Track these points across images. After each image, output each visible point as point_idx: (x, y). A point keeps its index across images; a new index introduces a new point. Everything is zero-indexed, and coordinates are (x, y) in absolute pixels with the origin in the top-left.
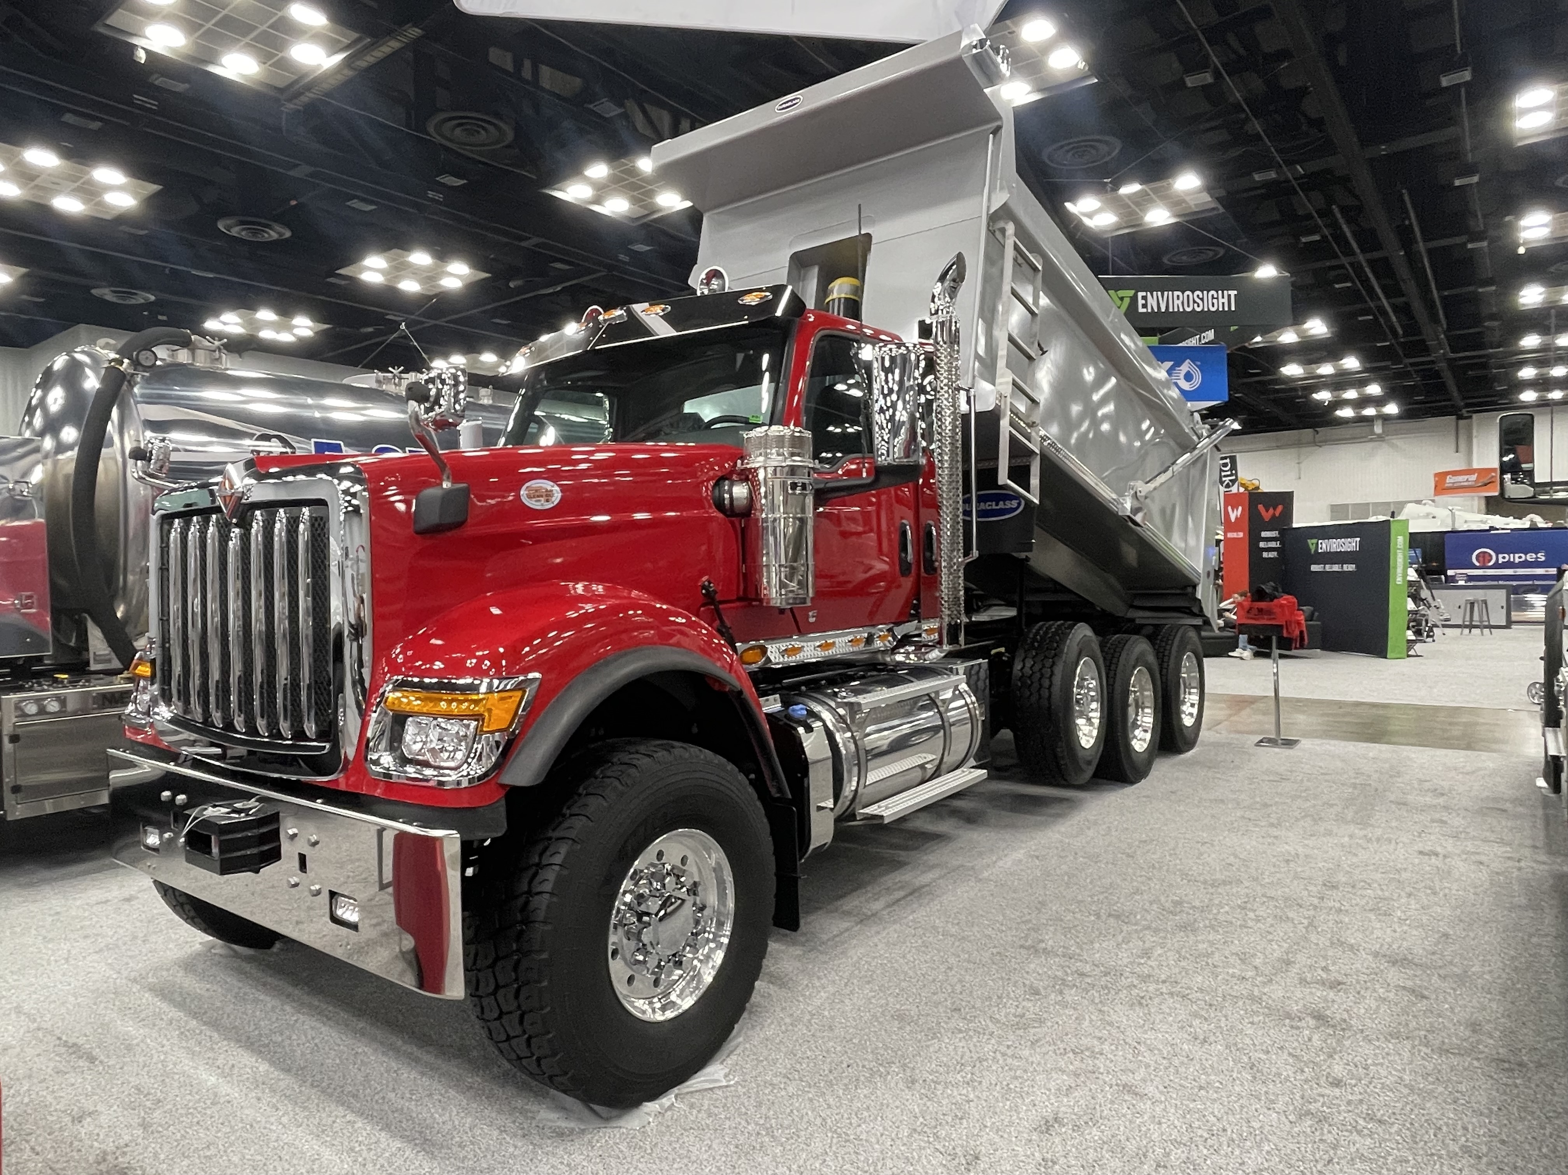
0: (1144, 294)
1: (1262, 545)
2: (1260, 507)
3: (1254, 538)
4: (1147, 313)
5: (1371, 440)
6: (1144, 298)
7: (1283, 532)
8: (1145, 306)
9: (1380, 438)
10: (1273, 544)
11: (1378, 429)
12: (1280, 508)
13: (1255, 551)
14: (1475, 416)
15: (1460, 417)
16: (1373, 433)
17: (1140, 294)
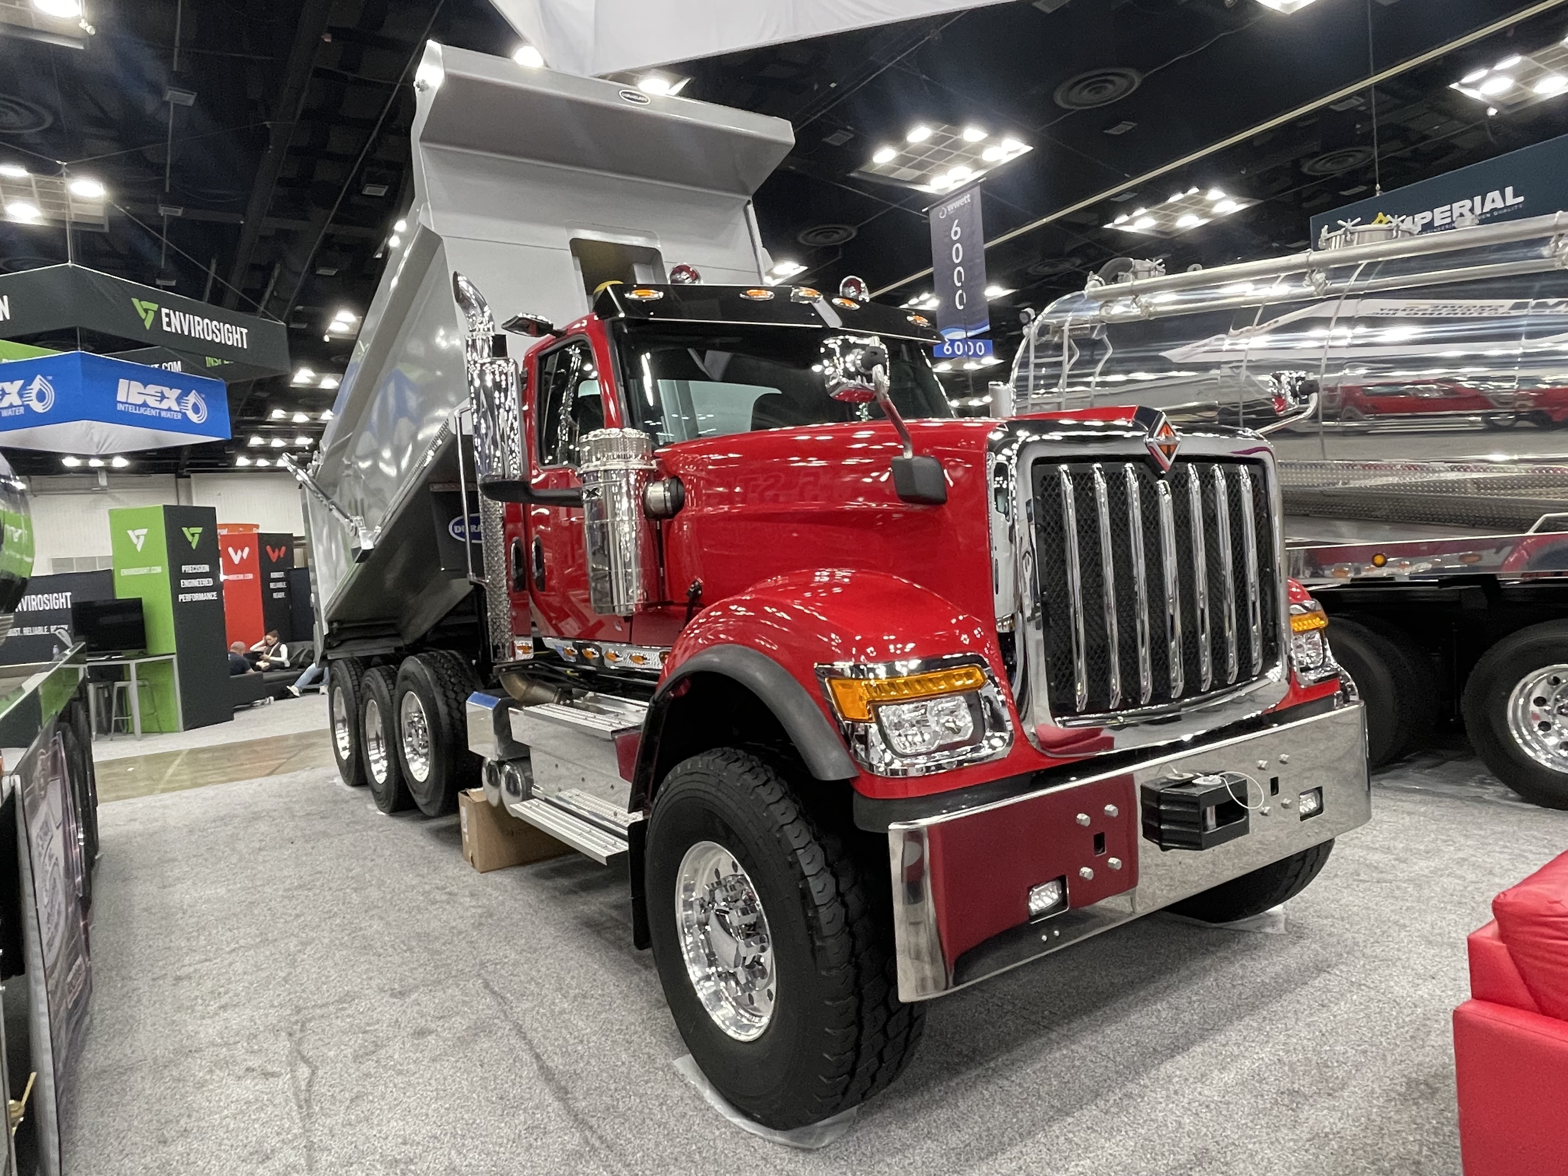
0: (167, 311)
1: (272, 585)
2: (268, 548)
3: (266, 580)
4: (171, 333)
5: (94, 493)
6: (168, 315)
7: (287, 573)
8: (169, 324)
9: (103, 490)
10: (281, 585)
11: (103, 481)
12: (283, 548)
13: (267, 593)
14: (192, 475)
15: (179, 476)
16: (98, 485)
17: (164, 311)
